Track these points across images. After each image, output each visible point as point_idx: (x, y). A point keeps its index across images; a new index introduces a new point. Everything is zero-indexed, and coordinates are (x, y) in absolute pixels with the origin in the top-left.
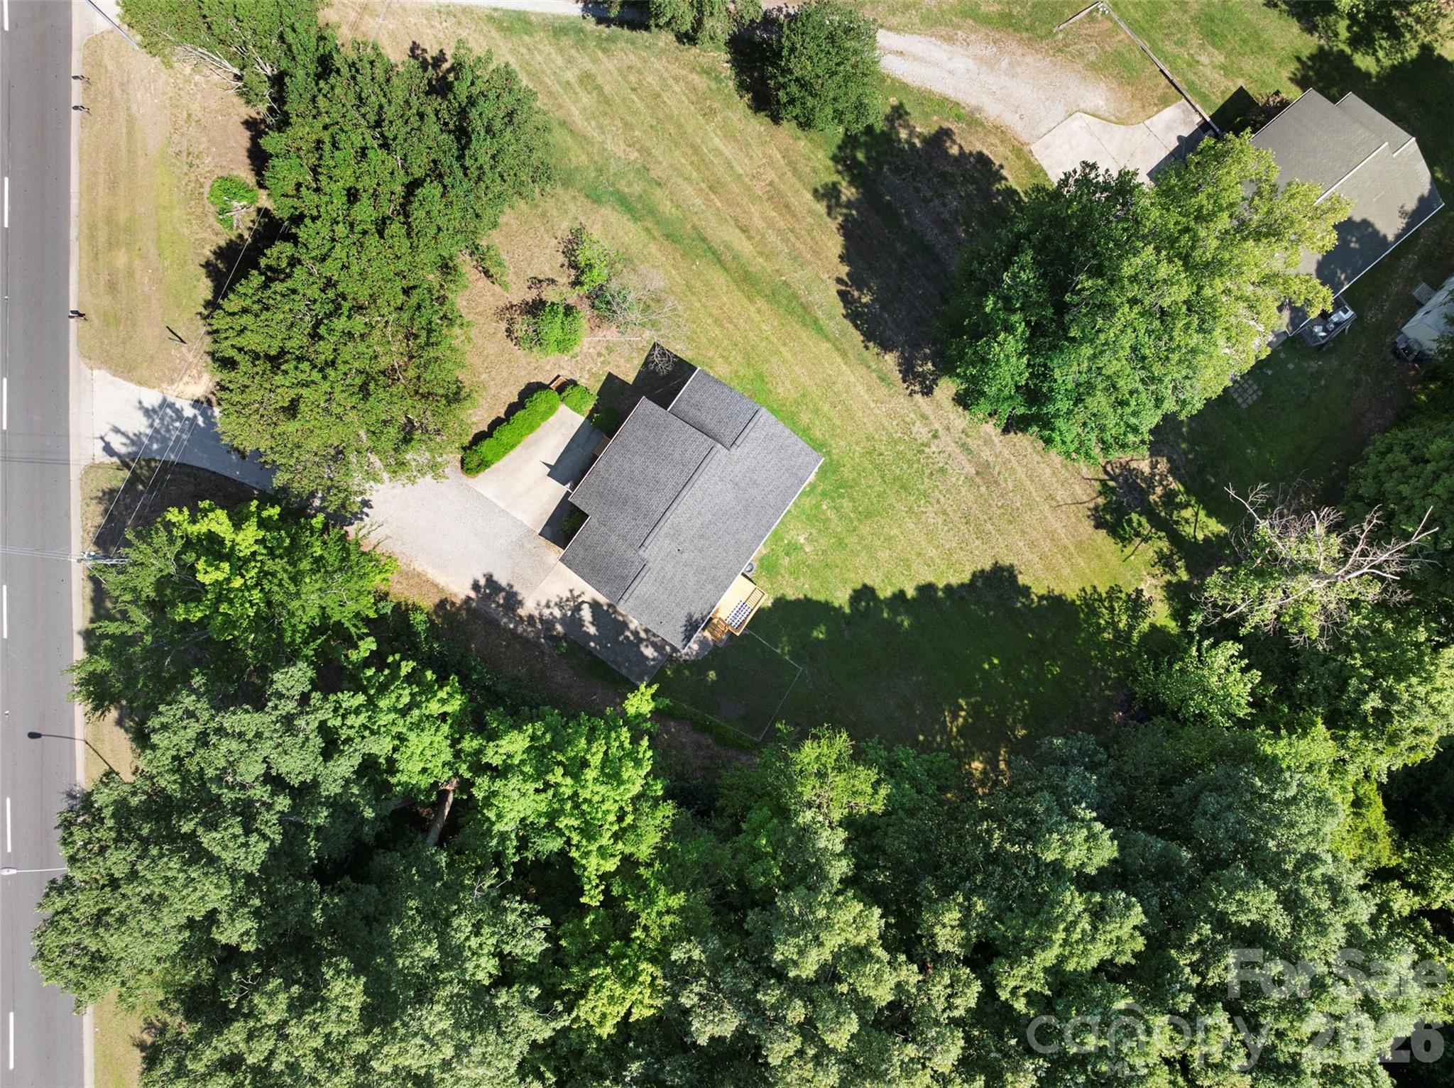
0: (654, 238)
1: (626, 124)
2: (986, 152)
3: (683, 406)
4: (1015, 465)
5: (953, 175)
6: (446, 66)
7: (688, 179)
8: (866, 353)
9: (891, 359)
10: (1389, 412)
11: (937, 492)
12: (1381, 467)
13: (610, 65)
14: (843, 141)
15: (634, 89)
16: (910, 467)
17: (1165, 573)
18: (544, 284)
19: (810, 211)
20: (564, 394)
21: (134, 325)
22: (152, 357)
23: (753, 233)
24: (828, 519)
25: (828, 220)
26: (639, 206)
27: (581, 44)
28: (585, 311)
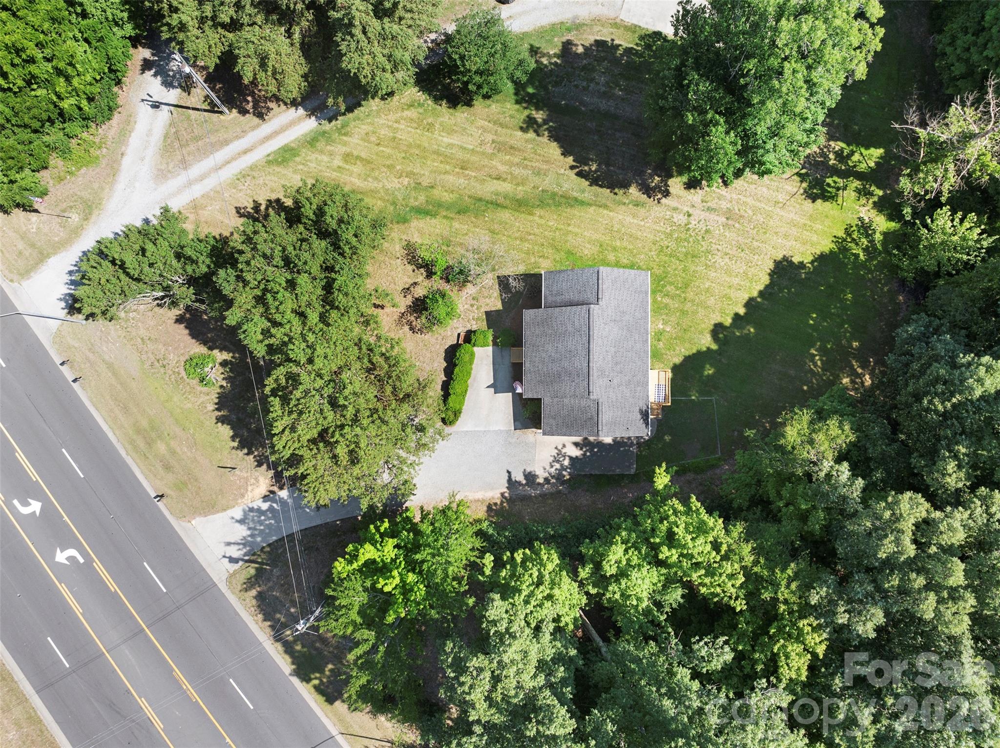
0: (452, 219)
1: (388, 167)
2: (598, 38)
3: (550, 299)
4: (744, 199)
5: (589, 64)
6: (263, 208)
7: (446, 173)
8: (617, 197)
9: (633, 190)
10: (924, 20)
11: (714, 246)
12: (959, 51)
13: (354, 140)
14: (515, 89)
15: (378, 144)
16: (689, 242)
17: (868, 199)
18: (412, 289)
19: (527, 141)
20: (473, 341)
21: (196, 480)
22: (221, 490)
23: (504, 176)
24: (666, 305)
25: (540, 139)
26: (431, 207)
27: (329, 140)
28: (446, 287)
